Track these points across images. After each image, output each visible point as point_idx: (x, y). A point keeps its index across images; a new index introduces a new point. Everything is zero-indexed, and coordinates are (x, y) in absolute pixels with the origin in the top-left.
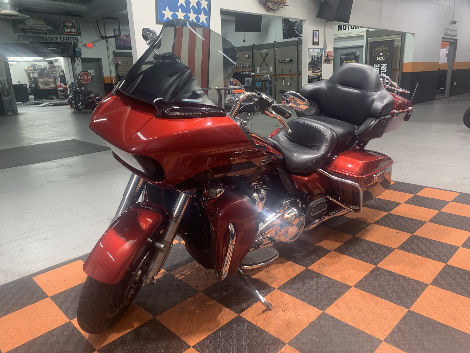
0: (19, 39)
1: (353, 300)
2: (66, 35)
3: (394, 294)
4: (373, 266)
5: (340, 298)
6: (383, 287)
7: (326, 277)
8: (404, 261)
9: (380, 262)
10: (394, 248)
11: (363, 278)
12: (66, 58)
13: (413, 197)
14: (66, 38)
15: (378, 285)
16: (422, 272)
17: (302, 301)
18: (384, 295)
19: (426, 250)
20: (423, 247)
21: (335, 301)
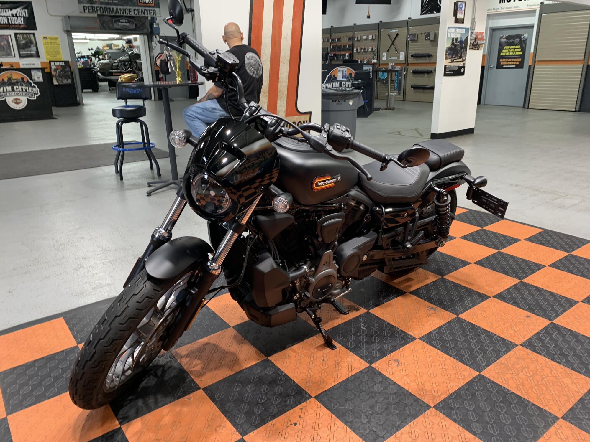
0: (85, 12)
1: (426, 433)
2: (141, 6)
3: (497, 431)
4: (476, 373)
5: (407, 426)
6: (481, 414)
7: (395, 383)
8: (525, 369)
9: (488, 365)
10: (515, 344)
11: (454, 393)
12: (142, 36)
13: (566, 257)
14: (142, 10)
15: (474, 409)
16: (554, 394)
17: (345, 424)
18: (480, 429)
19: (568, 352)
20: (564, 345)
21: (397, 430)
